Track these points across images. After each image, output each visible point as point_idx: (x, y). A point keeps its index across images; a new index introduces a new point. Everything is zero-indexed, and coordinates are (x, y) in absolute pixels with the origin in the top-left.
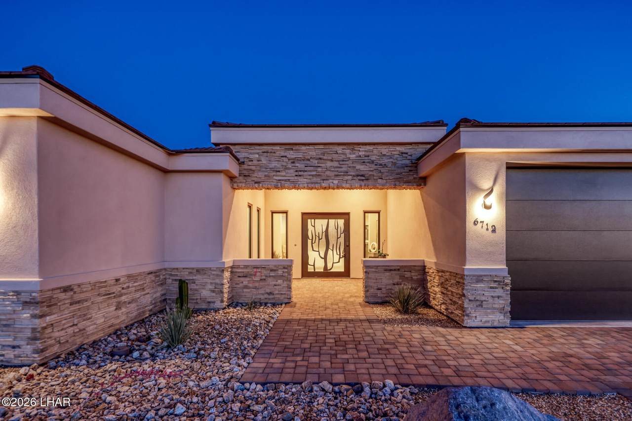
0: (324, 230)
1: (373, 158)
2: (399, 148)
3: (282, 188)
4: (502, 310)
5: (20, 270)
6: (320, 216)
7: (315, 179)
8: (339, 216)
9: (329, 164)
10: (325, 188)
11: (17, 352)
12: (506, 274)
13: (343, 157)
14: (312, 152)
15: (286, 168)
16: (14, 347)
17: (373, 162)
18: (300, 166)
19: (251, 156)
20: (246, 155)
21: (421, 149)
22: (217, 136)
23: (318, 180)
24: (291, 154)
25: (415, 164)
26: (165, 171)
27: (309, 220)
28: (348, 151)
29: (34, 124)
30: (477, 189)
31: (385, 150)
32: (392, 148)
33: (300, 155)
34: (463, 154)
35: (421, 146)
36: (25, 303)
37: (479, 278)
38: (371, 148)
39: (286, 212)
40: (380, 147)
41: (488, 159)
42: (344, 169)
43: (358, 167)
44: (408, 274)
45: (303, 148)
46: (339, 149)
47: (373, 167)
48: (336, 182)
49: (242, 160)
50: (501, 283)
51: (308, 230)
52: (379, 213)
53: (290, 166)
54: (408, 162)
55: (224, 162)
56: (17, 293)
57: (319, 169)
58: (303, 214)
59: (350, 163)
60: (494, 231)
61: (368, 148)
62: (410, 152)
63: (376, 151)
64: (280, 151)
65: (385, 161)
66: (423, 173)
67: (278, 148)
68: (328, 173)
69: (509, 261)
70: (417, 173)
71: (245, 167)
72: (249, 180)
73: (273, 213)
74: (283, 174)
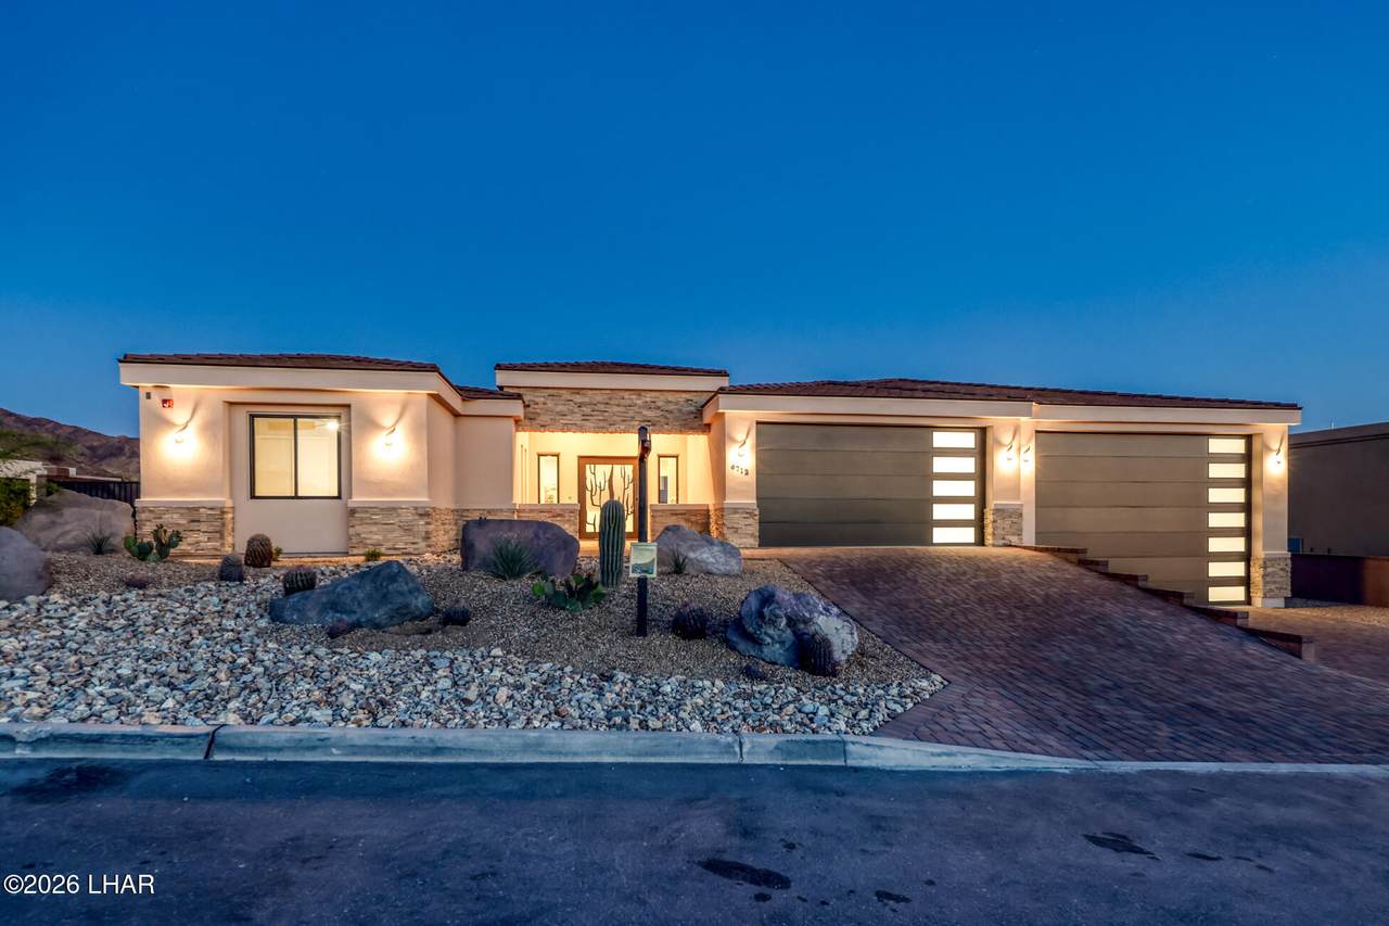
0: (607, 478)
1: (659, 404)
2: (684, 395)
3: (569, 430)
4: (752, 535)
5: (416, 494)
6: (602, 461)
7: (601, 424)
8: (625, 461)
9: (616, 409)
10: (611, 433)
11: (415, 546)
12: (755, 507)
13: (629, 402)
14: (599, 397)
15: (573, 412)
16: (414, 543)
17: (659, 408)
18: (587, 410)
19: (537, 400)
20: (532, 398)
21: (706, 397)
22: (503, 378)
23: (605, 424)
24: (578, 399)
25: (699, 412)
26: (456, 415)
27: (588, 466)
28: (634, 397)
29: (425, 398)
30: (733, 440)
31: (670, 397)
32: (678, 395)
33: (587, 400)
34: (723, 414)
35: (705, 394)
36: (421, 515)
37: (735, 510)
38: (657, 394)
39: (557, 456)
40: (666, 394)
41: (744, 419)
42: (631, 414)
43: (645, 412)
44: (693, 518)
45: (590, 392)
46: (626, 395)
47: (659, 413)
48: (622, 427)
49: (527, 403)
50: (751, 514)
51: (586, 478)
52: (677, 457)
53: (576, 410)
54: (693, 409)
55: (516, 408)
56: (416, 509)
57: (606, 414)
58: (580, 458)
59: (636, 409)
60: (747, 474)
61: (653, 394)
62: (695, 399)
63: (662, 397)
64: (566, 395)
65: (671, 407)
66: (706, 421)
67: (564, 392)
68: (615, 418)
69: (758, 499)
70: (702, 420)
71: (530, 409)
72: (534, 422)
73: (539, 455)
74: (569, 417)
